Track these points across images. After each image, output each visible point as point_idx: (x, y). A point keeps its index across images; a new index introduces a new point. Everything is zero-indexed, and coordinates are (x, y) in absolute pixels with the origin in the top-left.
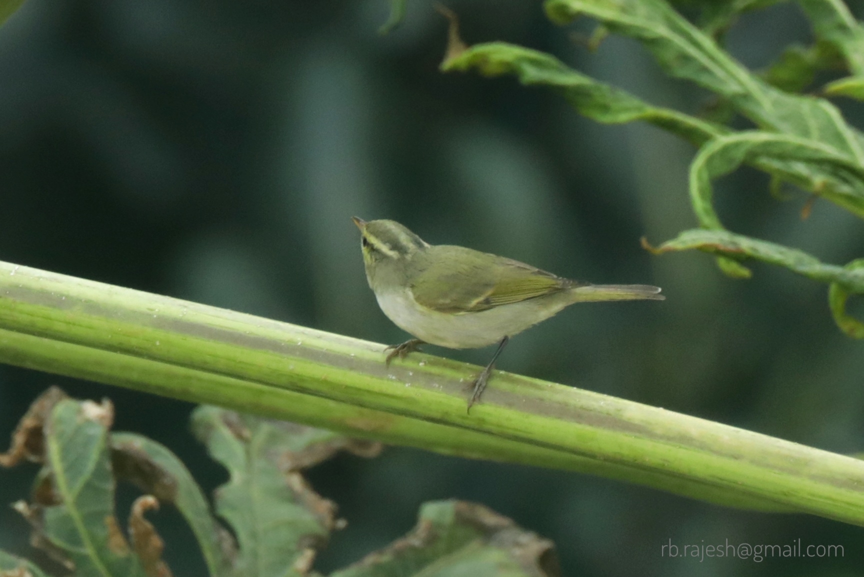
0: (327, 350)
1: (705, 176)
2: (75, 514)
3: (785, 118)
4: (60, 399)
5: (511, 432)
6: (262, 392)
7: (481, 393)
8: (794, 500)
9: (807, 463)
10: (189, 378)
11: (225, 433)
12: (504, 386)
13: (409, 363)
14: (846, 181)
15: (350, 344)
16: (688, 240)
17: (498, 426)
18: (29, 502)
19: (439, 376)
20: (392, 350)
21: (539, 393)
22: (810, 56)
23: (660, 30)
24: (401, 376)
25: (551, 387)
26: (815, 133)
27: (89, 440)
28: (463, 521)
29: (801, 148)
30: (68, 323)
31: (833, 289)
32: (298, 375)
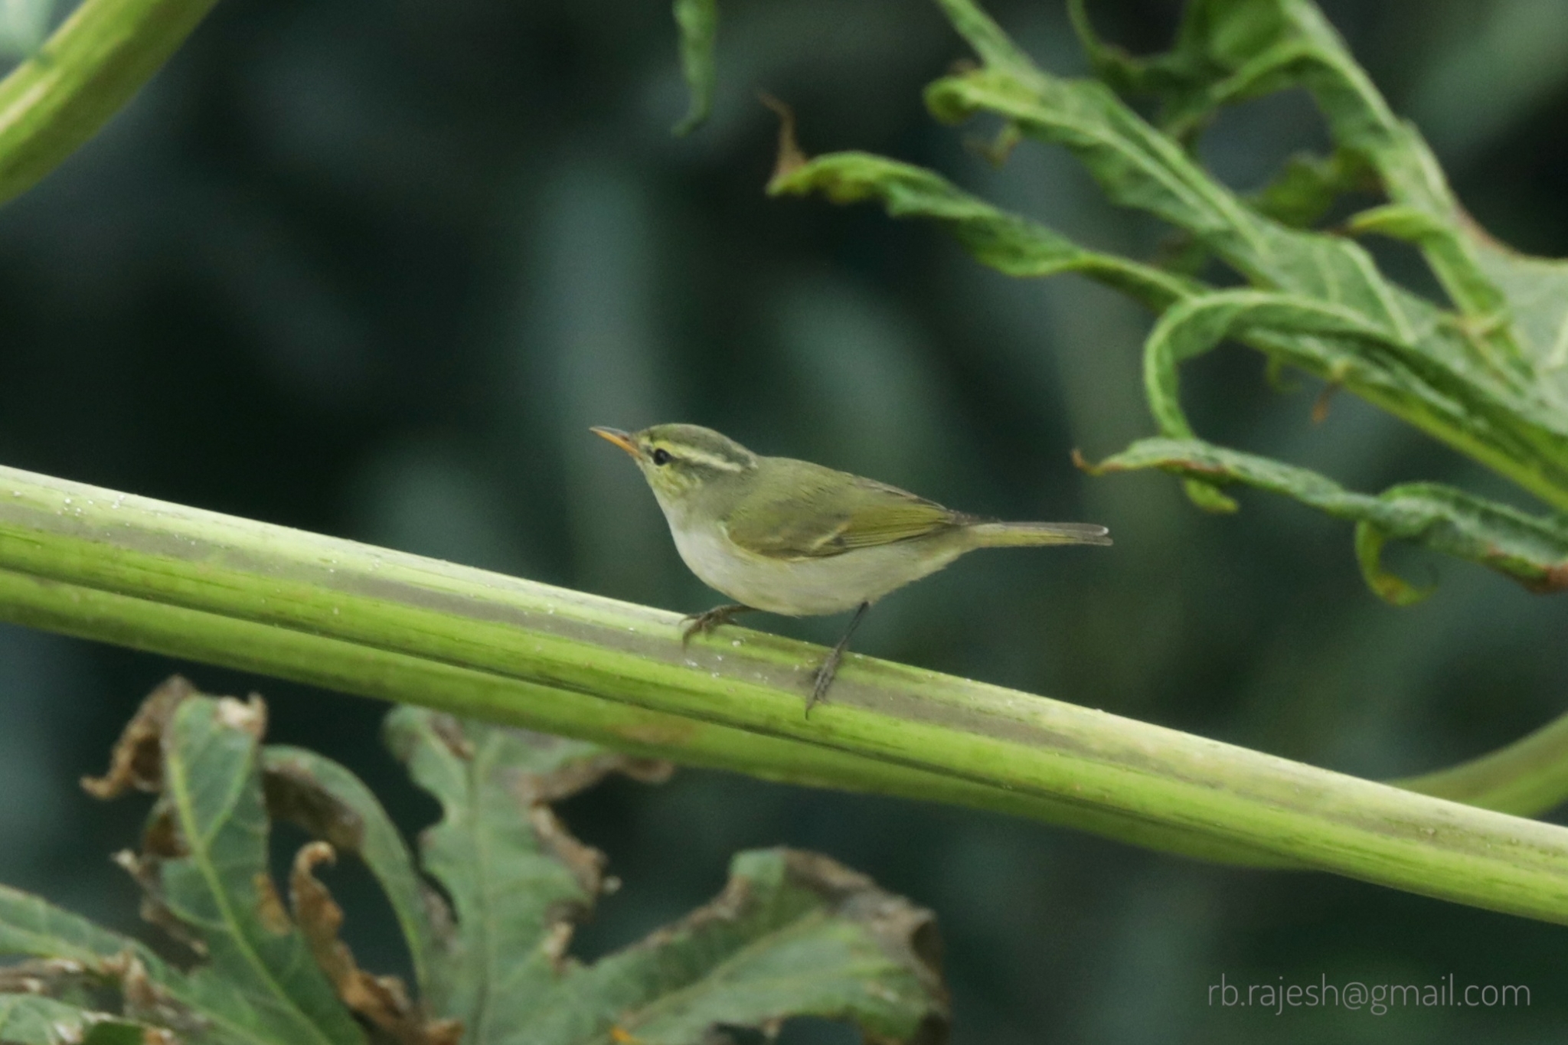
0: (593, 621)
1: (1168, 357)
2: (210, 872)
3: (1287, 268)
4: (185, 696)
5: (871, 747)
6: (494, 686)
7: (826, 687)
8: (1299, 850)
9: (1319, 793)
10: (383, 665)
11: (437, 747)
12: (861, 676)
13: (717, 642)
14: (1381, 364)
15: (627, 612)
16: (1144, 454)
17: (854, 737)
18: (138, 853)
19: (763, 661)
20: (692, 622)
21: (915, 688)
22: (1327, 170)
23: (1100, 133)
24: (706, 662)
25: (933, 678)
26: (1334, 290)
27: (229, 759)
28: (796, 880)
29: (1313, 314)
30: (199, 581)
31: (1362, 530)
32: (546, 659)
